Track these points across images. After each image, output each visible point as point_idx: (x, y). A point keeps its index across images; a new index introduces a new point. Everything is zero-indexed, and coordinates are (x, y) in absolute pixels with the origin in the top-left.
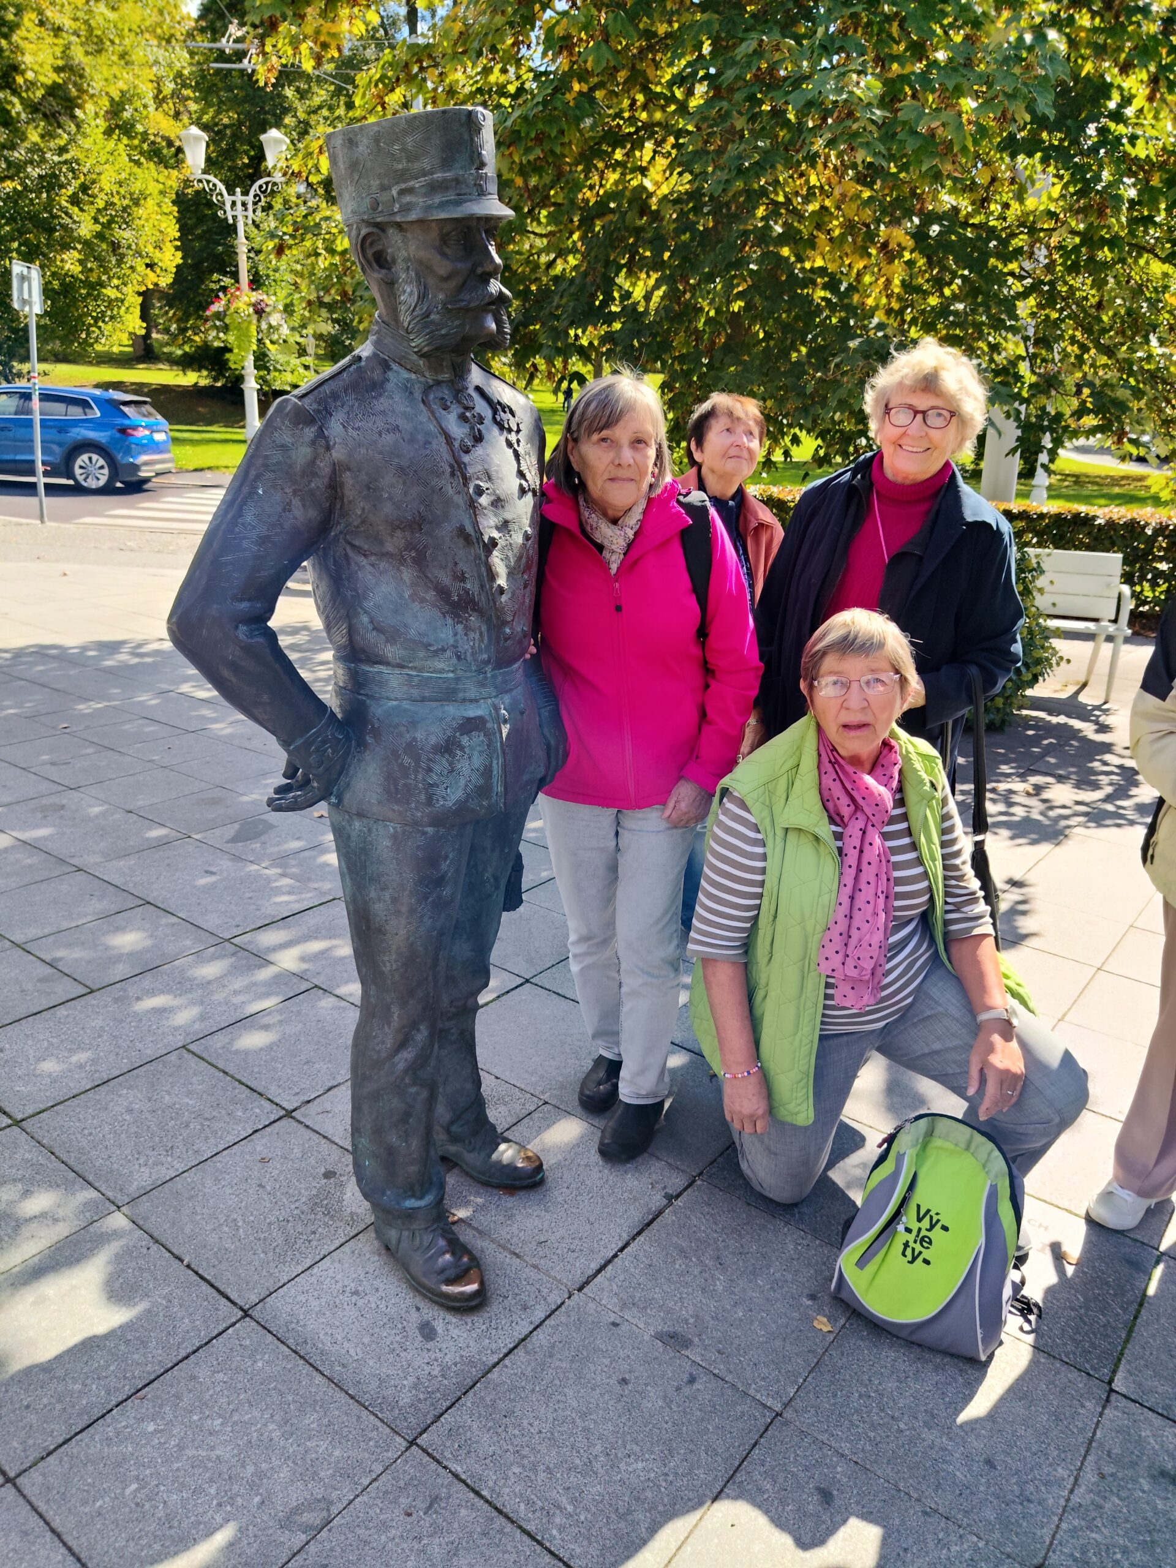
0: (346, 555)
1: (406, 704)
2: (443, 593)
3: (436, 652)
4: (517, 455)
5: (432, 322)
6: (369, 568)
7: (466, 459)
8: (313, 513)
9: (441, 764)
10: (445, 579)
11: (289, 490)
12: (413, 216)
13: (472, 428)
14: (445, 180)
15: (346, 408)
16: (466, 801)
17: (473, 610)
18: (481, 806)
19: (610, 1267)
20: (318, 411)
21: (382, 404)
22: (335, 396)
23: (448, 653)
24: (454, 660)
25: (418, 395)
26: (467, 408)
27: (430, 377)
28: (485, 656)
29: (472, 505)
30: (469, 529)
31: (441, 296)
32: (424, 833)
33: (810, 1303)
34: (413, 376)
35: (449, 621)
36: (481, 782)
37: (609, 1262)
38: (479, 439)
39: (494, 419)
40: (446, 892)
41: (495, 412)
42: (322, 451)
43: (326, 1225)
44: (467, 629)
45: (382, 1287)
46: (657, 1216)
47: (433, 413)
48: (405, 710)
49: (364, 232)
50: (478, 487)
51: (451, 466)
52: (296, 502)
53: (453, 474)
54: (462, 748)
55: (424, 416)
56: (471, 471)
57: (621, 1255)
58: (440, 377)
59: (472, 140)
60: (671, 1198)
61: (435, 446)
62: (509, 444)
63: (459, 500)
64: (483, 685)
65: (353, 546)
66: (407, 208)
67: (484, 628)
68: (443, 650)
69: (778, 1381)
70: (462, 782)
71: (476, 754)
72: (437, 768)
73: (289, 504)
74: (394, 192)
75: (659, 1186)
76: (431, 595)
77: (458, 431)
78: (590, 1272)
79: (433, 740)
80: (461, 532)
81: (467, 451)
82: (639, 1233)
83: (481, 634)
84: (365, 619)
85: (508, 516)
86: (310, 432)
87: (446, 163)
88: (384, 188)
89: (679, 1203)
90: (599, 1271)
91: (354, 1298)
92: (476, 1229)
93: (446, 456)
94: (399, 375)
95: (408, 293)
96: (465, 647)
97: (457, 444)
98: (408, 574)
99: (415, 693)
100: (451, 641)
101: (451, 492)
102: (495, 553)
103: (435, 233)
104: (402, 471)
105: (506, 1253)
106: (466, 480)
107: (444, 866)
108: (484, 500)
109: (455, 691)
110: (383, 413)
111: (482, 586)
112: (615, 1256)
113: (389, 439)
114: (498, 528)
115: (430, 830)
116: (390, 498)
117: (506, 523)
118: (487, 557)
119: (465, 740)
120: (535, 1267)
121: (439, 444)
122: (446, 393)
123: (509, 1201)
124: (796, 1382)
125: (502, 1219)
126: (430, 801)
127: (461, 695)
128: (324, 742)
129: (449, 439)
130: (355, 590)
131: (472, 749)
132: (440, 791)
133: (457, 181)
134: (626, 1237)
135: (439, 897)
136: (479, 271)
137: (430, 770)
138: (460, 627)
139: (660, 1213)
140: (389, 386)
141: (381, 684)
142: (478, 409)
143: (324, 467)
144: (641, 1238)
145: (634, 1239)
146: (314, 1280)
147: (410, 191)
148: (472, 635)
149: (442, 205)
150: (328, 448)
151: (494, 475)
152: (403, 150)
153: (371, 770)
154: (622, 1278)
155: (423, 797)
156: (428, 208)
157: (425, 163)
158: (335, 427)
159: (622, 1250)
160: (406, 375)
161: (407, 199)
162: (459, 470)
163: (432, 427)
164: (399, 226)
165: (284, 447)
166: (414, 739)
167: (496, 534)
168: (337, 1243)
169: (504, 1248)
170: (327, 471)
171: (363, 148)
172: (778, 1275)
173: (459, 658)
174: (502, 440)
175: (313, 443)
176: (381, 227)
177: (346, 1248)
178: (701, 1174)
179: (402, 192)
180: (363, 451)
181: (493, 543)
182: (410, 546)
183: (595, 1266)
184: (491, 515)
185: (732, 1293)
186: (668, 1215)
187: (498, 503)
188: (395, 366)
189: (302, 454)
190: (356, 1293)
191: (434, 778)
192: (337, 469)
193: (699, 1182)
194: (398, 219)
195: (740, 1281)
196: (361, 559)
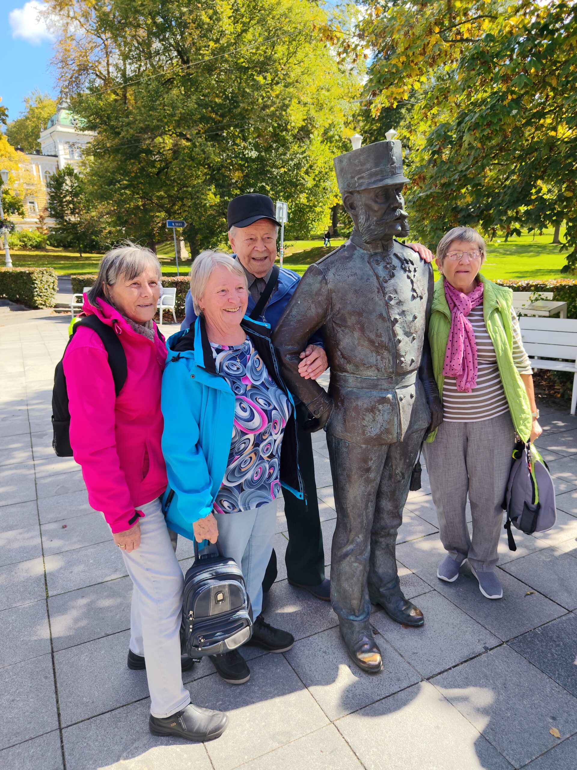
0: (333, 327)
1: (355, 390)
2: (372, 342)
3: (368, 367)
4: (412, 282)
5: (371, 229)
6: (341, 332)
7: (385, 285)
8: (320, 311)
9: (369, 417)
10: (373, 337)
11: (310, 301)
12: (363, 188)
13: (390, 272)
14: (376, 171)
15: (336, 267)
16: (380, 435)
17: (385, 349)
18: (388, 438)
19: (446, 673)
20: (324, 269)
21: (350, 264)
22: (332, 263)
23: (374, 368)
24: (376, 371)
25: (366, 259)
26: (388, 263)
27: (372, 252)
28: (391, 370)
29: (387, 304)
30: (385, 315)
31: (375, 218)
32: (361, 447)
33: (551, 721)
34: (365, 252)
35: (374, 354)
36: (388, 426)
37: (446, 670)
38: (392, 276)
39: (402, 267)
40: (372, 475)
41: (403, 264)
42: (324, 285)
43: (320, 620)
44: (382, 358)
45: (337, 653)
46: (477, 656)
47: (372, 267)
48: (354, 392)
49: (346, 195)
50: (390, 296)
51: (378, 288)
52: (313, 306)
53: (378, 292)
54: (379, 411)
55: (368, 268)
56: (387, 290)
57: (453, 669)
58: (377, 251)
59: (388, 153)
60: (487, 649)
61: (371, 280)
62: (409, 277)
63: (381, 303)
64: (390, 383)
65: (335, 323)
66: (360, 185)
67: (391, 358)
68: (371, 367)
69: (521, 754)
70: (379, 426)
71: (386, 414)
72: (367, 419)
73: (310, 307)
74: (356, 179)
75: (482, 642)
76: (366, 343)
77: (383, 273)
78: (435, 673)
79: (365, 406)
80: (381, 316)
81: (386, 282)
82: (465, 662)
83: (389, 360)
84: (339, 353)
85: (404, 308)
86: (320, 278)
87: (377, 165)
88: (353, 177)
89: (491, 652)
90: (440, 673)
91: (324, 654)
92: (385, 639)
93: (376, 284)
94: (359, 252)
95: (362, 219)
96: (381, 365)
97: (381, 279)
98: (356, 334)
99: (359, 385)
100: (375, 363)
101: (377, 299)
102: (397, 325)
103: (372, 195)
104: (356, 291)
105: (397, 654)
106: (384, 294)
107: (370, 463)
108: (392, 302)
109: (377, 385)
110: (351, 268)
111: (390, 339)
112: (450, 669)
113: (352, 278)
114: (399, 314)
115: (364, 446)
116: (350, 303)
117: (403, 312)
118: (393, 327)
119: (380, 407)
120: (409, 663)
121: (373, 279)
122: (379, 258)
123: (404, 631)
124: (531, 758)
125: (399, 638)
126: (363, 433)
127: (380, 387)
128: (320, 404)
129: (378, 277)
130: (336, 341)
131: (384, 411)
132: (368, 429)
133: (382, 171)
134: (458, 662)
135: (368, 477)
136: (392, 206)
137: (363, 419)
138: (379, 357)
139: (480, 655)
140: (354, 257)
141: (346, 381)
142: (393, 263)
143: (324, 291)
144: (466, 664)
145: (462, 663)
146: (309, 642)
147: (362, 178)
148: (384, 361)
149: (375, 182)
150: (327, 284)
151: (398, 291)
152: (359, 162)
153: (339, 418)
154: (450, 679)
155: (360, 431)
156: (369, 184)
157: (368, 166)
158: (330, 276)
159: (454, 667)
160: (362, 251)
161: (361, 181)
162: (382, 290)
163: (371, 273)
164: (358, 192)
165: (310, 285)
166: (357, 405)
167: (398, 317)
168: (323, 629)
169: (396, 650)
170: (326, 293)
171: (345, 163)
172: (536, 702)
173: (378, 370)
174: (405, 275)
175: (321, 282)
176: (351, 193)
177: (326, 632)
178: (507, 641)
179: (359, 179)
180: (341, 284)
181: (396, 321)
182: (359, 322)
183: (438, 670)
184: (396, 308)
185: (508, 703)
186: (483, 657)
187: (400, 303)
188: (358, 248)
189: (316, 286)
190: (325, 652)
191: (365, 423)
192: (330, 292)
193: (505, 645)
194: (357, 189)
195: (514, 699)
196: (338, 328)
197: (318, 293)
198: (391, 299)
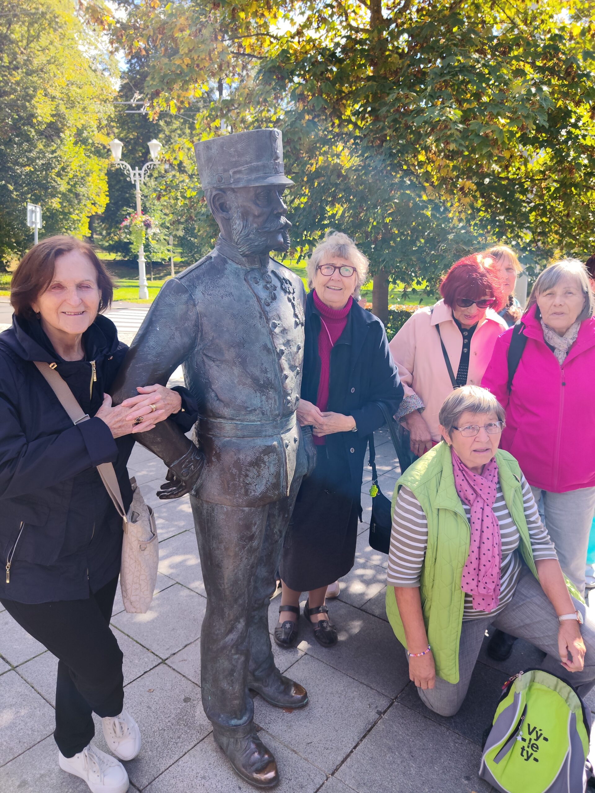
0: (203, 360)
1: (234, 440)
2: (255, 380)
3: (250, 411)
4: (293, 306)
5: (250, 239)
6: (215, 367)
7: (267, 308)
8: (186, 340)
9: (253, 472)
10: (257, 373)
11: (173, 328)
12: (241, 185)
13: (271, 293)
14: (258, 166)
15: (204, 284)
16: (266, 492)
17: (271, 388)
18: (275, 494)
19: (349, 759)
20: (189, 286)
21: (223, 281)
22: (198, 278)
23: (258, 412)
24: (261, 415)
25: (242, 277)
26: (268, 282)
27: (248, 267)
28: (277, 412)
29: (271, 333)
30: (269, 346)
31: (255, 225)
32: (243, 511)
33: (466, 782)
34: (240, 266)
35: (258, 394)
36: (275, 481)
37: (348, 756)
38: (274, 298)
39: (282, 287)
40: (255, 543)
41: (282, 284)
42: (191, 306)
43: (186, 732)
44: (268, 398)
45: (219, 773)
46: (374, 726)
47: (250, 286)
48: (234, 443)
49: (214, 193)
50: (274, 323)
51: (260, 313)
52: (177, 334)
53: (261, 317)
54: (264, 463)
55: (245, 287)
56: (270, 315)
57: (355, 751)
58: (253, 267)
59: (272, 145)
60: (380, 714)
61: (251, 303)
62: (289, 300)
63: (264, 331)
64: (276, 428)
65: (207, 356)
66: (237, 181)
67: (277, 397)
68: (255, 410)
70: (264, 482)
71: (272, 465)
72: (251, 474)
73: (173, 335)
74: (231, 173)
75: (374, 706)
76: (249, 381)
77: (264, 295)
78: (338, 763)
79: (249, 459)
80: (265, 347)
81: (268, 305)
82: (364, 737)
83: (275, 401)
84: (213, 394)
85: (289, 338)
86: (185, 297)
87: (258, 157)
88: (225, 171)
89: (385, 717)
90: (343, 762)
91: (203, 781)
92: (271, 735)
93: (258, 308)
94: (231, 266)
95: (238, 224)
96: (266, 408)
97: (263, 302)
98: (237, 371)
99: (239, 433)
100: (259, 405)
101: (260, 326)
102: (283, 357)
103: (252, 194)
104: (234, 316)
105: (289, 751)
106: (268, 320)
107: (254, 529)
108: (277, 330)
109: (261, 431)
110: (224, 286)
111: (276, 375)
112: (352, 752)
113: (227, 299)
114: (284, 344)
115: (246, 509)
116: (228, 331)
117: (288, 341)
118: (279, 360)
119: (266, 458)
120: (306, 759)
121: (253, 302)
122: (257, 275)
123: (288, 716)
125: (285, 728)
126: (246, 493)
127: (264, 433)
128: (190, 462)
129: (259, 299)
130: (208, 379)
131: (270, 463)
132: (252, 487)
133: (264, 166)
134: (357, 740)
135: (251, 547)
136: (275, 212)
137: (247, 476)
138: (264, 397)
139: (376, 723)
140: (227, 272)
141: (221, 428)
142: (273, 283)
143: (192, 315)
144: (365, 740)
145: (361, 740)
146: (179, 769)
147: (240, 172)
148: (270, 401)
149: (256, 179)
150: (195, 305)
151: (282, 316)
152: (236, 151)
153: (214, 476)
154: (356, 766)
155: (243, 490)
156: (249, 181)
157: (248, 158)
158: (198, 294)
159: (355, 748)
160: (235, 266)
161: (238, 176)
162: (265, 315)
163: (250, 293)
164: (233, 190)
165: (171, 305)
166: (239, 459)
167: (283, 348)
168: (193, 744)
169: (287, 747)
170: (194, 317)
171: (214, 150)
172: (446, 764)
173: (263, 414)
174: (286, 298)
175: (187, 303)
176: (223, 191)
177: (198, 748)
178: (396, 698)
179: (235, 173)
180: (213, 306)
181: (282, 352)
182: (239, 356)
183: (340, 759)
184: (281, 338)
185: (421, 775)
186: (380, 726)
187: (284, 331)
188: (229, 261)
189: (180, 309)
190: (204, 778)
191: (249, 480)
192: (199, 316)
193: (396, 703)
194: (233, 186)
195: (425, 768)
196: (211, 363)
197: (185, 317)
198: (275, 326)
